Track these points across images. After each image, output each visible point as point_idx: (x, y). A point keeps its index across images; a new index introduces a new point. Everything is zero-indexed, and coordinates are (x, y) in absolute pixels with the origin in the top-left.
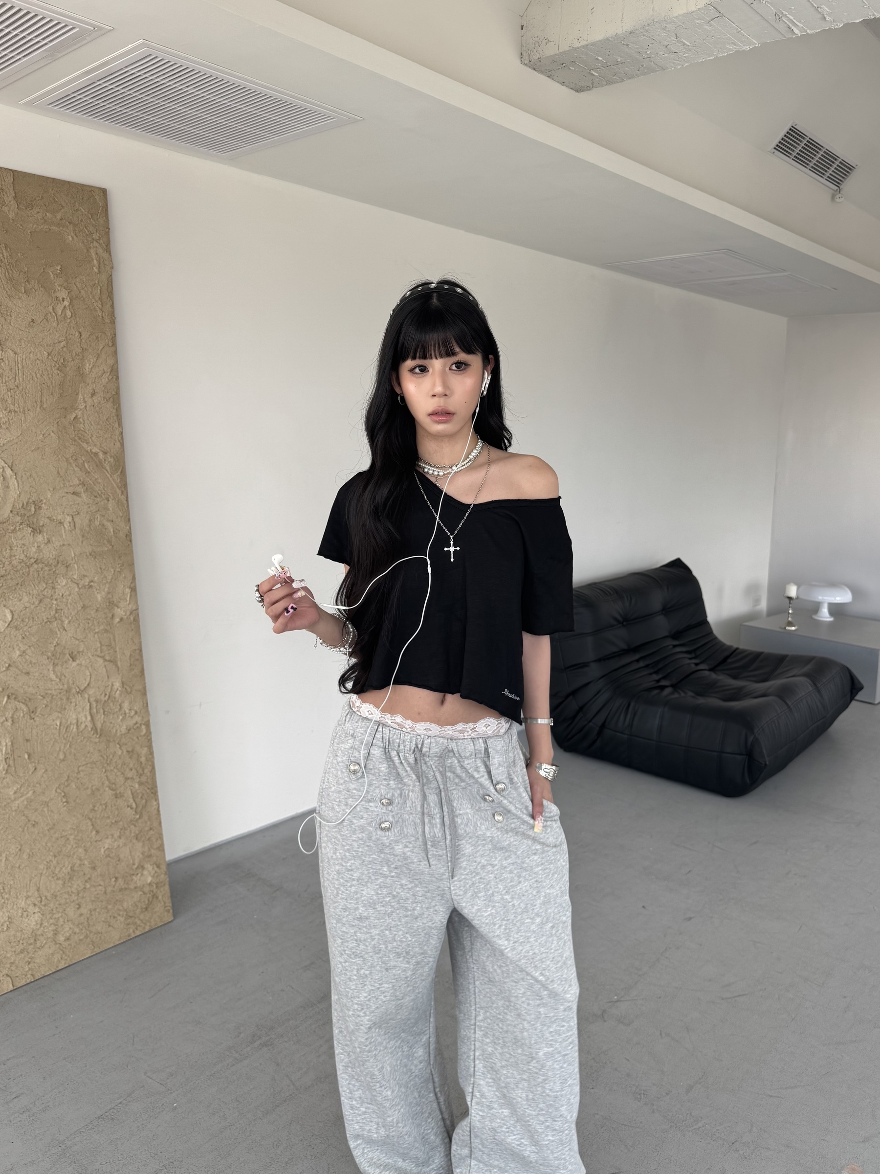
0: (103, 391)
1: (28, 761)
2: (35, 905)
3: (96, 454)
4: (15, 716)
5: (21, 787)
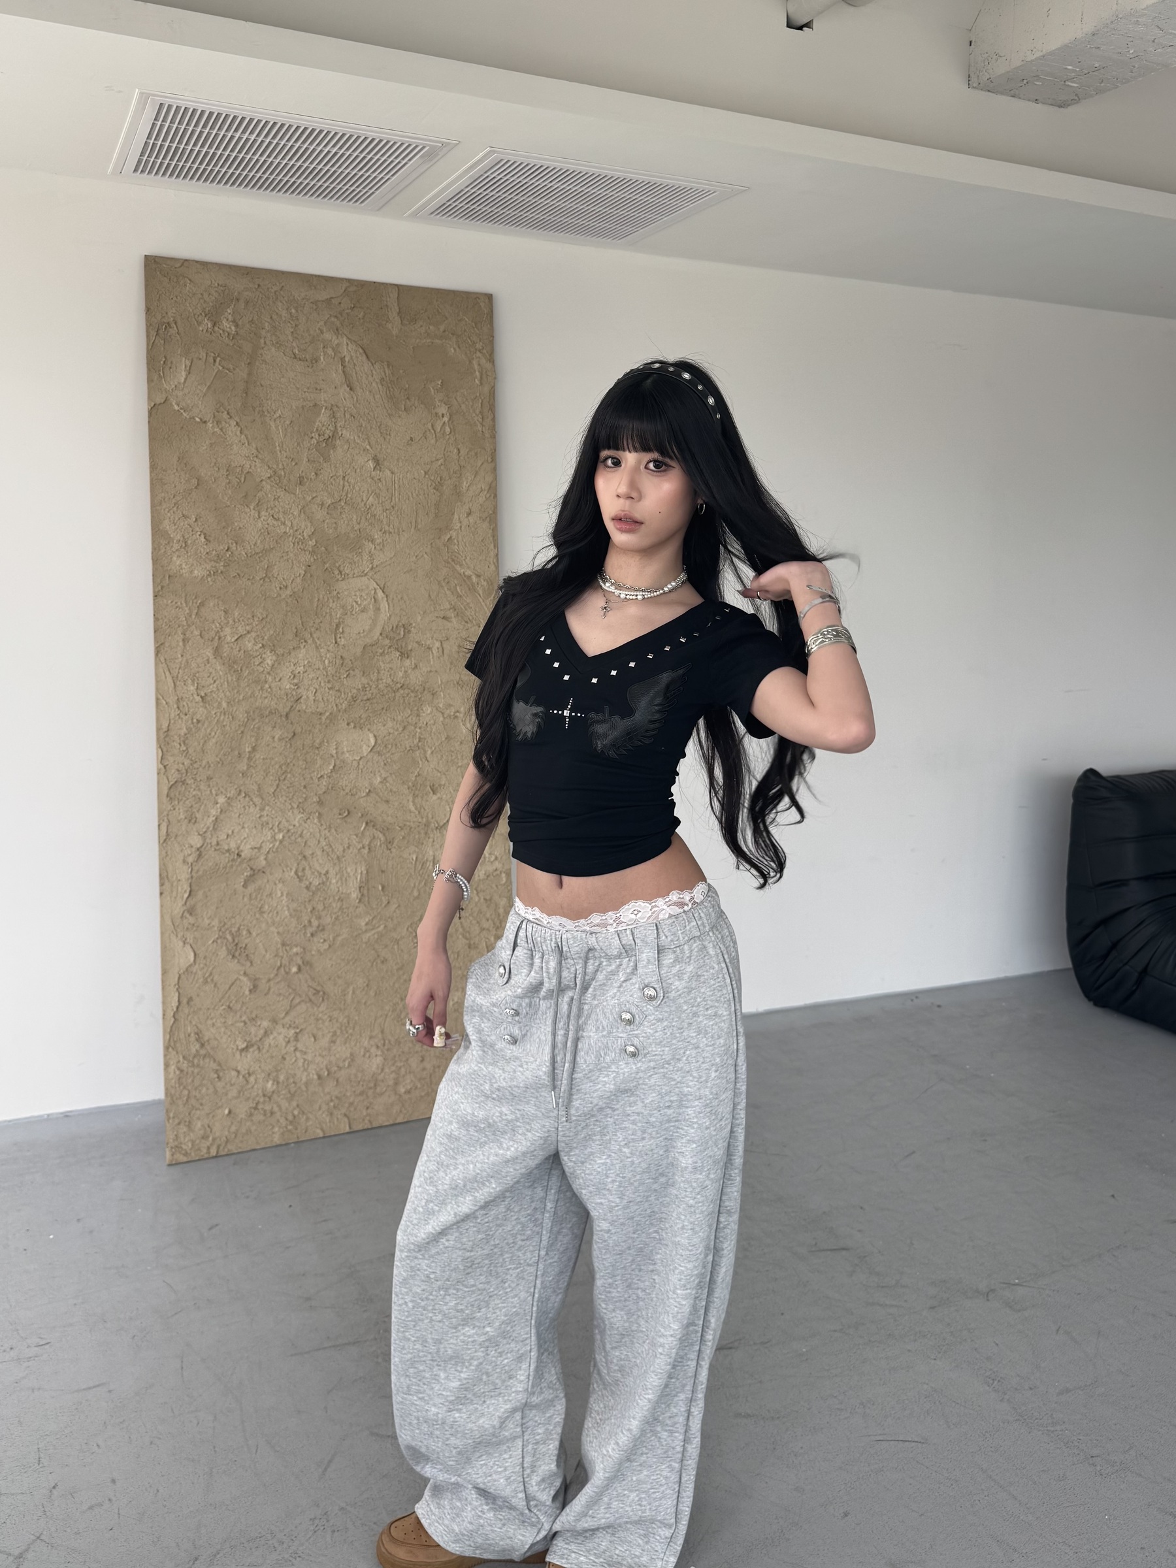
0: (480, 510)
1: (382, 893)
2: (378, 1047)
3: (469, 577)
4: (372, 845)
5: (373, 919)
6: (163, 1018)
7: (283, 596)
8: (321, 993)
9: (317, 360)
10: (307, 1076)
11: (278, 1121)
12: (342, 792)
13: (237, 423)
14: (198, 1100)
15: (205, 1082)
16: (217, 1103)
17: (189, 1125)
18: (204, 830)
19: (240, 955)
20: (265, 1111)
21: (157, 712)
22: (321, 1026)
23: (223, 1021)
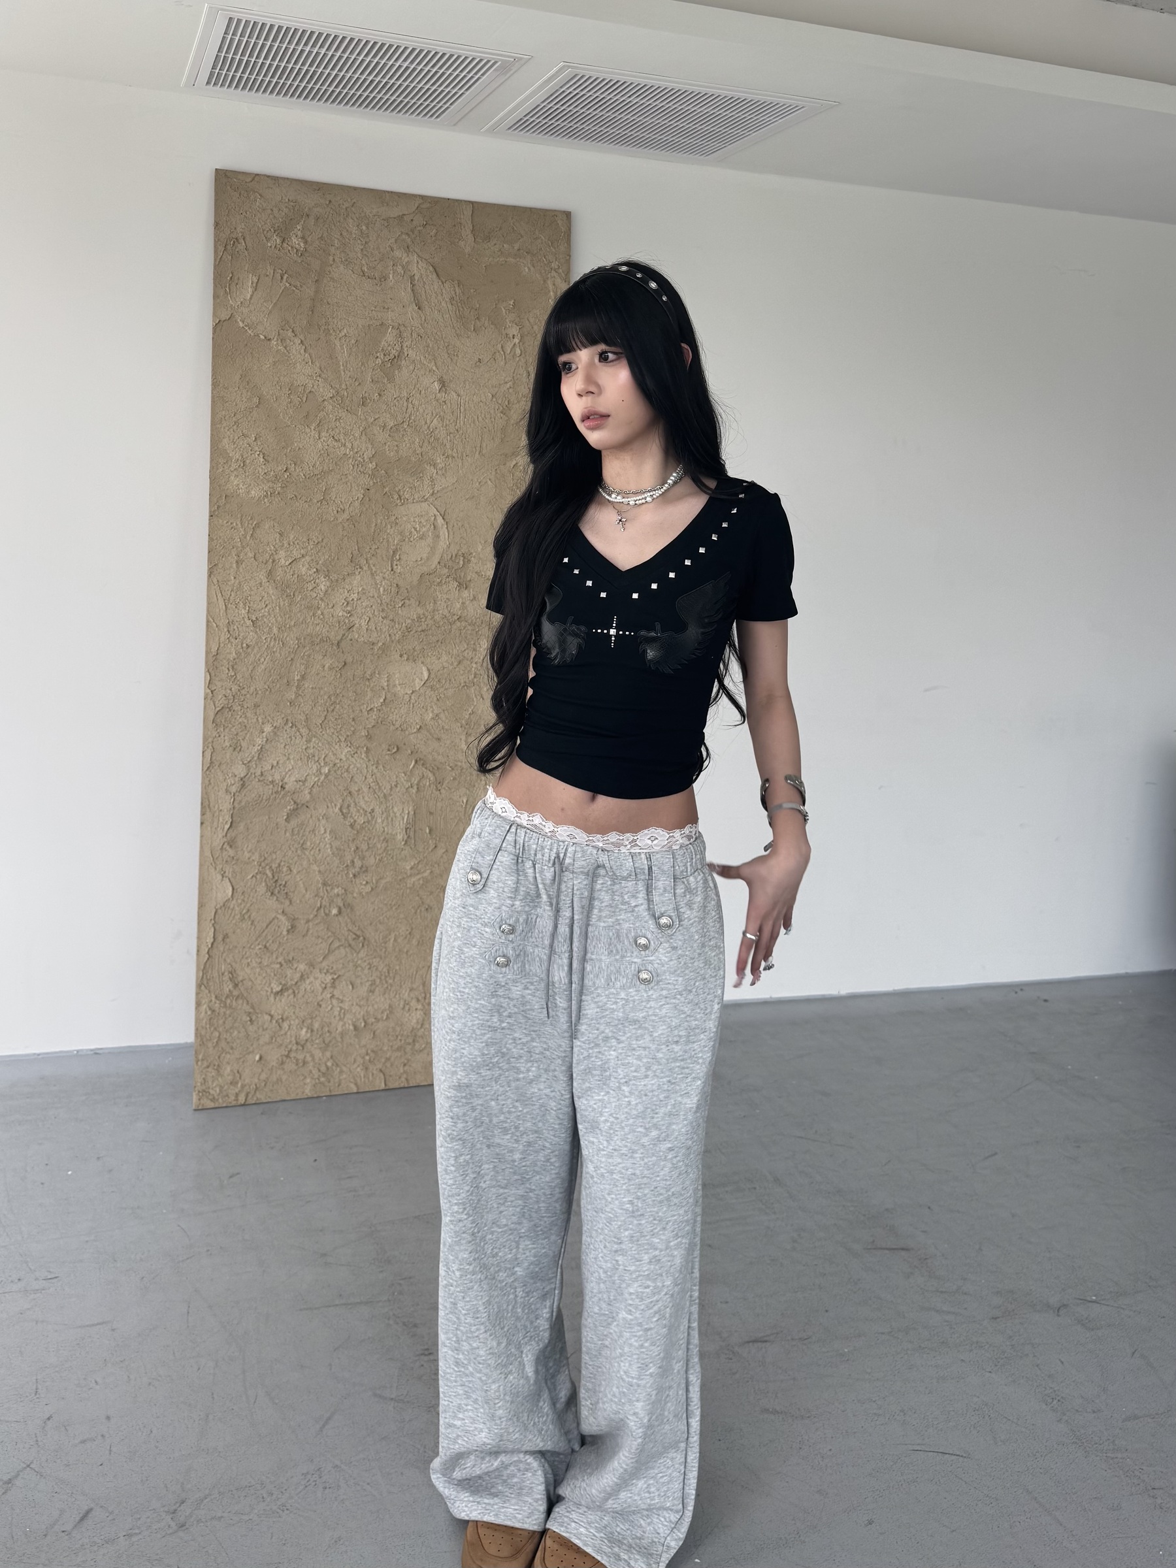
1: (430, 837)
2: (418, 1000)
4: (421, 784)
5: (418, 863)
6: (198, 954)
7: (340, 520)
8: (361, 938)
9: (385, 278)
10: (343, 1026)
11: (311, 1072)
12: (392, 728)
13: (302, 341)
14: (228, 1043)
15: (236, 1025)
16: (248, 1048)
17: (218, 1069)
18: (249, 760)
19: (279, 892)
20: (297, 1060)
21: (207, 635)
22: (360, 973)
23: (258, 960)
